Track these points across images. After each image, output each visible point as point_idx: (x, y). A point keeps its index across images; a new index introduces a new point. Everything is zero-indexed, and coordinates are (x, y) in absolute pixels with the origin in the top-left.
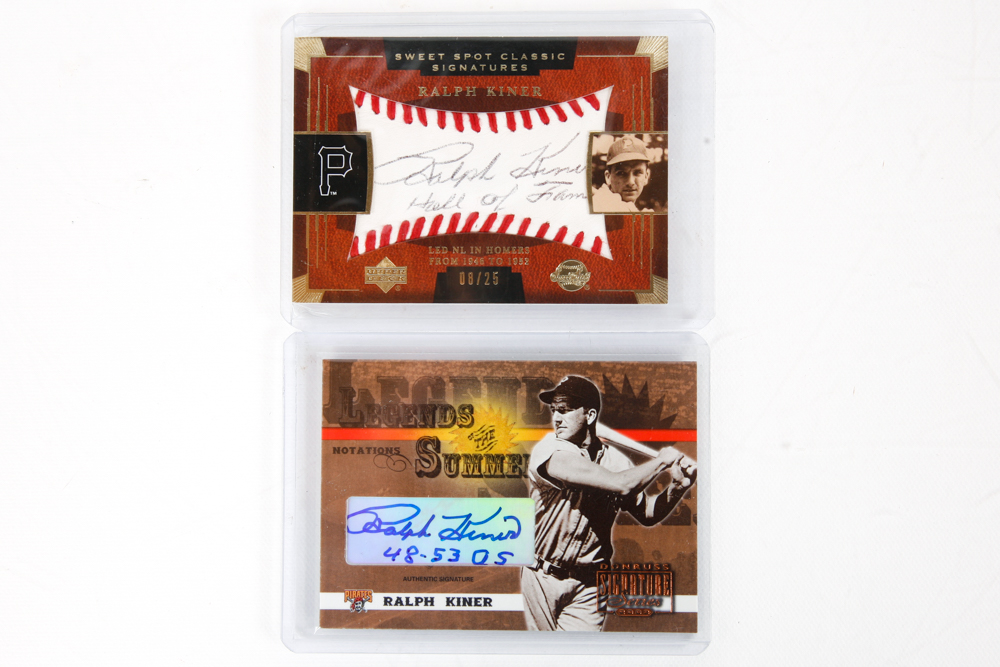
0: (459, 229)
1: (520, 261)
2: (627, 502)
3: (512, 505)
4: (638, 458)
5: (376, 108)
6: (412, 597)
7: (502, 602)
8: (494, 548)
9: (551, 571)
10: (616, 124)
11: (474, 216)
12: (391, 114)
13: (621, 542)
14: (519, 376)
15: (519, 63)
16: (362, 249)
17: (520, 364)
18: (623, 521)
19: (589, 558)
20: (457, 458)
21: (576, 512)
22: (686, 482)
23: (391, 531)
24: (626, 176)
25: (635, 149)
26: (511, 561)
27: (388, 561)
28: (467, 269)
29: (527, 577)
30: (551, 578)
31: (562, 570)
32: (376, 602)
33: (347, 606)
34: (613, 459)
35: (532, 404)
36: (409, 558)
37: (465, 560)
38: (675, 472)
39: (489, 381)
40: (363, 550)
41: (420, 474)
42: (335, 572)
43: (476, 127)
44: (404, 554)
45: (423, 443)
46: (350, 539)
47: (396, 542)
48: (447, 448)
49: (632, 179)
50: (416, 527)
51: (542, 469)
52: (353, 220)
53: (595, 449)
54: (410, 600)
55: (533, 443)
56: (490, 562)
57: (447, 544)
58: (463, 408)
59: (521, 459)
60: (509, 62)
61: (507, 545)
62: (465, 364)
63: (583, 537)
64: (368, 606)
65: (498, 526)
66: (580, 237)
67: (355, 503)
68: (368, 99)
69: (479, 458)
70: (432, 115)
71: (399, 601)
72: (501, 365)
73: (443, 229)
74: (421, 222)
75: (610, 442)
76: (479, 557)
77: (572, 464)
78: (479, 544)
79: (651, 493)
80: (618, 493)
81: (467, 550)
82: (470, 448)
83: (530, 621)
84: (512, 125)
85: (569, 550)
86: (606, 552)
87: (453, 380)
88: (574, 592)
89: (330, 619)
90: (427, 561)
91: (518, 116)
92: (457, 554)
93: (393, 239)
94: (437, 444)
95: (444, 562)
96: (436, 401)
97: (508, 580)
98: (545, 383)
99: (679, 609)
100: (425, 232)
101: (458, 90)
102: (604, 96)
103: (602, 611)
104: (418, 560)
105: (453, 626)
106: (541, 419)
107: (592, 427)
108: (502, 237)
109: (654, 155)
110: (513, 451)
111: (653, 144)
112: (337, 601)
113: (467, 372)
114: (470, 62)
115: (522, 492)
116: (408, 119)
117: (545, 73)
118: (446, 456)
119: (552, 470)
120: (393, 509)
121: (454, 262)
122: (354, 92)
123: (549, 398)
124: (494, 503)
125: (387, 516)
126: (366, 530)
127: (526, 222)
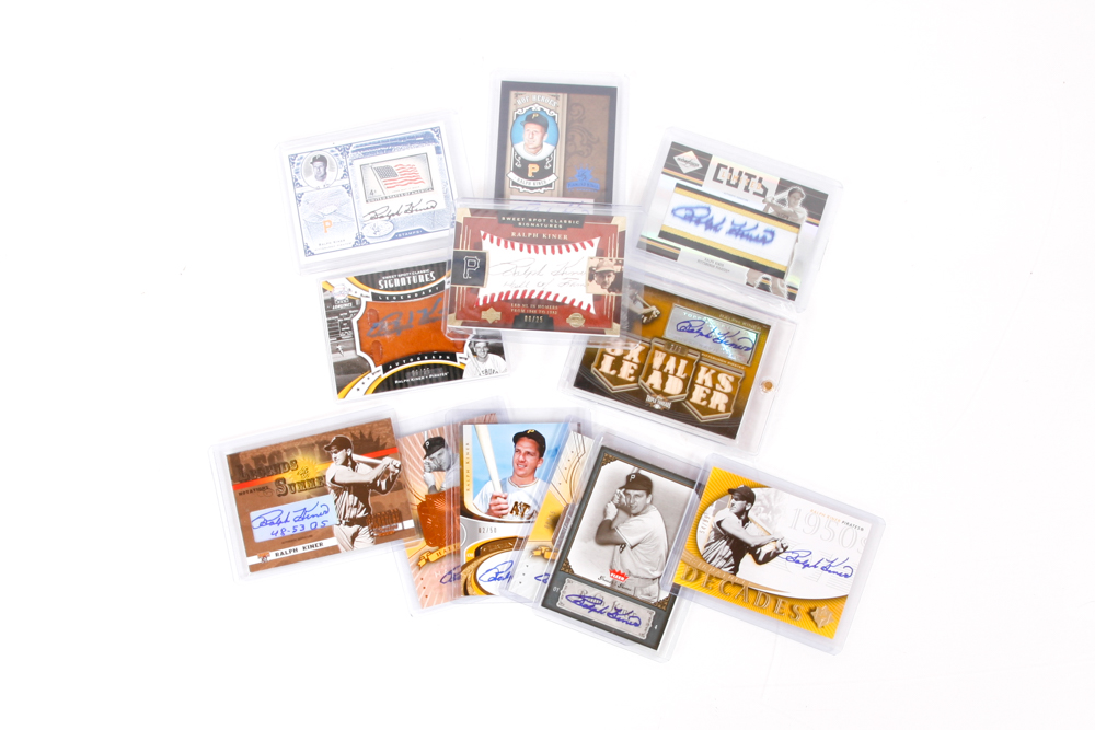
0: (526, 297)
1: (553, 311)
2: (374, 485)
3: (323, 499)
4: (373, 466)
5: (492, 240)
6: (287, 550)
7: (327, 543)
8: (319, 520)
9: (346, 524)
10: (601, 253)
11: (533, 292)
12: (498, 244)
13: (375, 504)
14: (314, 442)
15: (559, 224)
16: (481, 303)
17: (313, 437)
18: (373, 494)
19: (362, 514)
20: (294, 484)
21: (351, 496)
22: (397, 471)
23: (272, 524)
24: (604, 277)
25: (609, 265)
26: (327, 524)
27: (274, 537)
28: (528, 315)
29: (336, 530)
30: (347, 527)
31: (351, 522)
32: (272, 556)
33: (260, 561)
34: (362, 468)
35: (322, 453)
36: (282, 533)
37: (307, 528)
38: (391, 468)
39: (301, 447)
40: (262, 535)
41: (279, 495)
42: (252, 547)
43: (537, 251)
44: (280, 532)
45: (278, 481)
46: (255, 531)
47: (275, 528)
48: (289, 481)
49: (606, 279)
50: (283, 519)
51: (333, 481)
52: (478, 290)
53: (354, 466)
54: (287, 552)
55: (326, 470)
56: (318, 527)
57: (298, 524)
58: (292, 462)
59: (322, 479)
60: (554, 224)
61: (325, 517)
62: (288, 443)
63: (357, 506)
64: (269, 559)
65: (319, 510)
66: (581, 304)
67: (254, 515)
68: (488, 236)
69: (304, 482)
70: (517, 245)
71: (282, 553)
72: (305, 439)
73: (518, 297)
74: (508, 293)
75: (360, 462)
76: (313, 526)
77: (345, 475)
78: (312, 520)
79: (383, 479)
80: (368, 483)
81: (308, 525)
82: (299, 479)
83: (341, 548)
84: (553, 252)
85: (352, 513)
86: (368, 510)
87: (285, 451)
88: (358, 531)
89: (254, 568)
90: (291, 533)
91: (556, 248)
92: (303, 527)
93: (495, 300)
94: (284, 480)
95: (298, 531)
96: (280, 461)
97: (328, 533)
98: (326, 442)
99: (406, 528)
100: (510, 297)
101: (530, 235)
102: (596, 241)
103: (372, 536)
104: (286, 533)
105: (308, 559)
106: (328, 459)
107: (351, 457)
108: (546, 302)
109: (617, 269)
110: (318, 475)
111: (617, 263)
112: (255, 560)
113: (291, 446)
114: (536, 222)
115: (326, 492)
116: (506, 246)
117: (570, 229)
118: (290, 485)
119: (337, 480)
120: (270, 513)
121: (523, 311)
122: (482, 233)
123: (329, 448)
124: (315, 500)
125: (268, 517)
126: (261, 526)
127: (557, 296)
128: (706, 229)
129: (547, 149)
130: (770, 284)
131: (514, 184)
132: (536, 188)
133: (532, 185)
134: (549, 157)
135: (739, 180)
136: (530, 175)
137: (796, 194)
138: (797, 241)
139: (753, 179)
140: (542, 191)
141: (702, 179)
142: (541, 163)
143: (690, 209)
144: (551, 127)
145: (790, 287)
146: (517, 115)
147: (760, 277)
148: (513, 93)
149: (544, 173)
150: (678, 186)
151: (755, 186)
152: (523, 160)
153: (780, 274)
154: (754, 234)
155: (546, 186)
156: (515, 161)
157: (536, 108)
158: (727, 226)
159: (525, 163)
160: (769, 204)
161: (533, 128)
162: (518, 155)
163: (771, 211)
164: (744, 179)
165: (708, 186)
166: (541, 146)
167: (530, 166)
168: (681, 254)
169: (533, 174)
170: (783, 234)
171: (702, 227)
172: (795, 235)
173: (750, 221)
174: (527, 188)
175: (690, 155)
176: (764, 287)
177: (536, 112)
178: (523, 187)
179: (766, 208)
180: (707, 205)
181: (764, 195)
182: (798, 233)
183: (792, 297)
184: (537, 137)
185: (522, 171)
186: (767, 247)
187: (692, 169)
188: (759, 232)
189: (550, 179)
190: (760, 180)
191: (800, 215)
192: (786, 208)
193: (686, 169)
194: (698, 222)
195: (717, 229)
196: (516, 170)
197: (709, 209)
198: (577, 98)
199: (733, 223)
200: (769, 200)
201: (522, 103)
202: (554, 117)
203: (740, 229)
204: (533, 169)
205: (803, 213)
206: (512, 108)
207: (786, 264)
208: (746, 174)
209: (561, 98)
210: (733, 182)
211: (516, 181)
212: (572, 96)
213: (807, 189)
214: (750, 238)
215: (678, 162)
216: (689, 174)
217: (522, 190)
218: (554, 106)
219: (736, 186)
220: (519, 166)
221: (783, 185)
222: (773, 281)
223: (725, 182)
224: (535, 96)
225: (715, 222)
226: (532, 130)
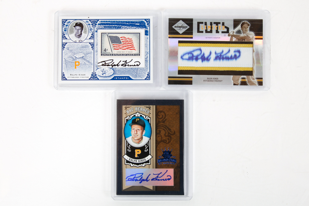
128: (202, 61)
129: (145, 140)
130: (246, 80)
131: (128, 162)
132: (141, 164)
133: (138, 162)
134: (147, 144)
135: (211, 28)
136: (136, 156)
137: (245, 25)
138: (253, 51)
139: (219, 25)
140: (144, 165)
141: (192, 34)
142: (142, 148)
143: (190, 53)
144: (147, 126)
145: (257, 78)
146: (127, 120)
147: (240, 78)
148: (124, 107)
149: (144, 154)
150: (180, 42)
151: (221, 28)
152: (132, 147)
153: (250, 73)
154: (229, 55)
155: (146, 162)
156: (127, 148)
157: (138, 115)
158: (213, 56)
159: (133, 149)
160: (232, 36)
161: (136, 127)
162: (129, 144)
163: (234, 40)
164: (214, 26)
165: (196, 37)
166: (142, 138)
167: (136, 151)
168: (193, 80)
169: (138, 155)
170: (245, 50)
171: (200, 61)
172: (251, 49)
173: (225, 49)
174: (135, 164)
175: (181, 23)
176: (244, 83)
177: (138, 117)
178: (133, 163)
179: (231, 39)
180: (199, 48)
181: (228, 32)
182: (253, 47)
183: (260, 84)
184: (139, 133)
185: (131, 154)
186: (239, 60)
187: (184, 30)
188: (232, 53)
189: (149, 157)
190: (223, 24)
191: (251, 36)
192: (242, 35)
193: (181, 31)
194: (197, 59)
195: (208, 59)
196: (128, 154)
197: (200, 50)
198: (161, 108)
199: (216, 53)
200: (231, 33)
201: (129, 112)
202: (148, 120)
203: (221, 55)
204: (138, 152)
205: (252, 35)
206: (124, 116)
207: (251, 66)
208: (214, 23)
209: (151, 108)
210: (209, 30)
211: (128, 160)
212: (158, 107)
213: (250, 21)
214: (228, 58)
215: (176, 29)
216: (183, 34)
217: (132, 165)
218: (148, 113)
219: (211, 32)
220: (130, 151)
221: (236, 23)
222: (248, 78)
223: (204, 32)
224: (136, 108)
225: (206, 56)
226: (136, 129)
